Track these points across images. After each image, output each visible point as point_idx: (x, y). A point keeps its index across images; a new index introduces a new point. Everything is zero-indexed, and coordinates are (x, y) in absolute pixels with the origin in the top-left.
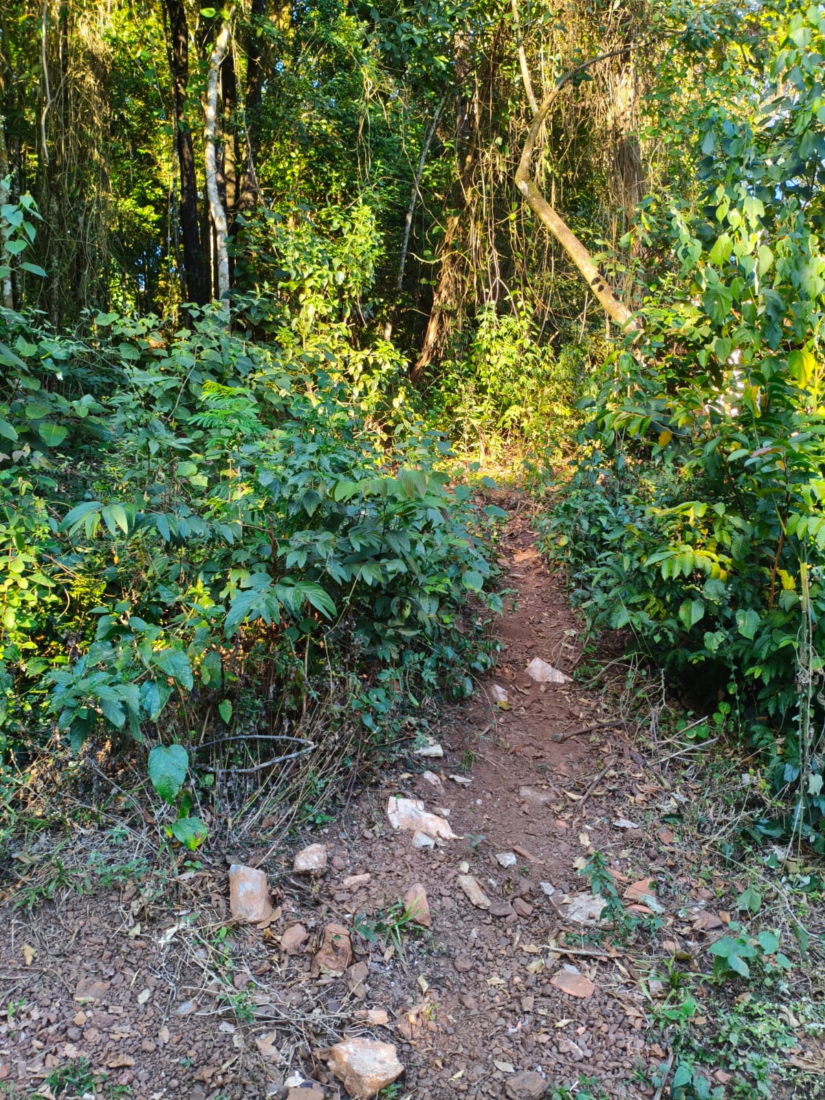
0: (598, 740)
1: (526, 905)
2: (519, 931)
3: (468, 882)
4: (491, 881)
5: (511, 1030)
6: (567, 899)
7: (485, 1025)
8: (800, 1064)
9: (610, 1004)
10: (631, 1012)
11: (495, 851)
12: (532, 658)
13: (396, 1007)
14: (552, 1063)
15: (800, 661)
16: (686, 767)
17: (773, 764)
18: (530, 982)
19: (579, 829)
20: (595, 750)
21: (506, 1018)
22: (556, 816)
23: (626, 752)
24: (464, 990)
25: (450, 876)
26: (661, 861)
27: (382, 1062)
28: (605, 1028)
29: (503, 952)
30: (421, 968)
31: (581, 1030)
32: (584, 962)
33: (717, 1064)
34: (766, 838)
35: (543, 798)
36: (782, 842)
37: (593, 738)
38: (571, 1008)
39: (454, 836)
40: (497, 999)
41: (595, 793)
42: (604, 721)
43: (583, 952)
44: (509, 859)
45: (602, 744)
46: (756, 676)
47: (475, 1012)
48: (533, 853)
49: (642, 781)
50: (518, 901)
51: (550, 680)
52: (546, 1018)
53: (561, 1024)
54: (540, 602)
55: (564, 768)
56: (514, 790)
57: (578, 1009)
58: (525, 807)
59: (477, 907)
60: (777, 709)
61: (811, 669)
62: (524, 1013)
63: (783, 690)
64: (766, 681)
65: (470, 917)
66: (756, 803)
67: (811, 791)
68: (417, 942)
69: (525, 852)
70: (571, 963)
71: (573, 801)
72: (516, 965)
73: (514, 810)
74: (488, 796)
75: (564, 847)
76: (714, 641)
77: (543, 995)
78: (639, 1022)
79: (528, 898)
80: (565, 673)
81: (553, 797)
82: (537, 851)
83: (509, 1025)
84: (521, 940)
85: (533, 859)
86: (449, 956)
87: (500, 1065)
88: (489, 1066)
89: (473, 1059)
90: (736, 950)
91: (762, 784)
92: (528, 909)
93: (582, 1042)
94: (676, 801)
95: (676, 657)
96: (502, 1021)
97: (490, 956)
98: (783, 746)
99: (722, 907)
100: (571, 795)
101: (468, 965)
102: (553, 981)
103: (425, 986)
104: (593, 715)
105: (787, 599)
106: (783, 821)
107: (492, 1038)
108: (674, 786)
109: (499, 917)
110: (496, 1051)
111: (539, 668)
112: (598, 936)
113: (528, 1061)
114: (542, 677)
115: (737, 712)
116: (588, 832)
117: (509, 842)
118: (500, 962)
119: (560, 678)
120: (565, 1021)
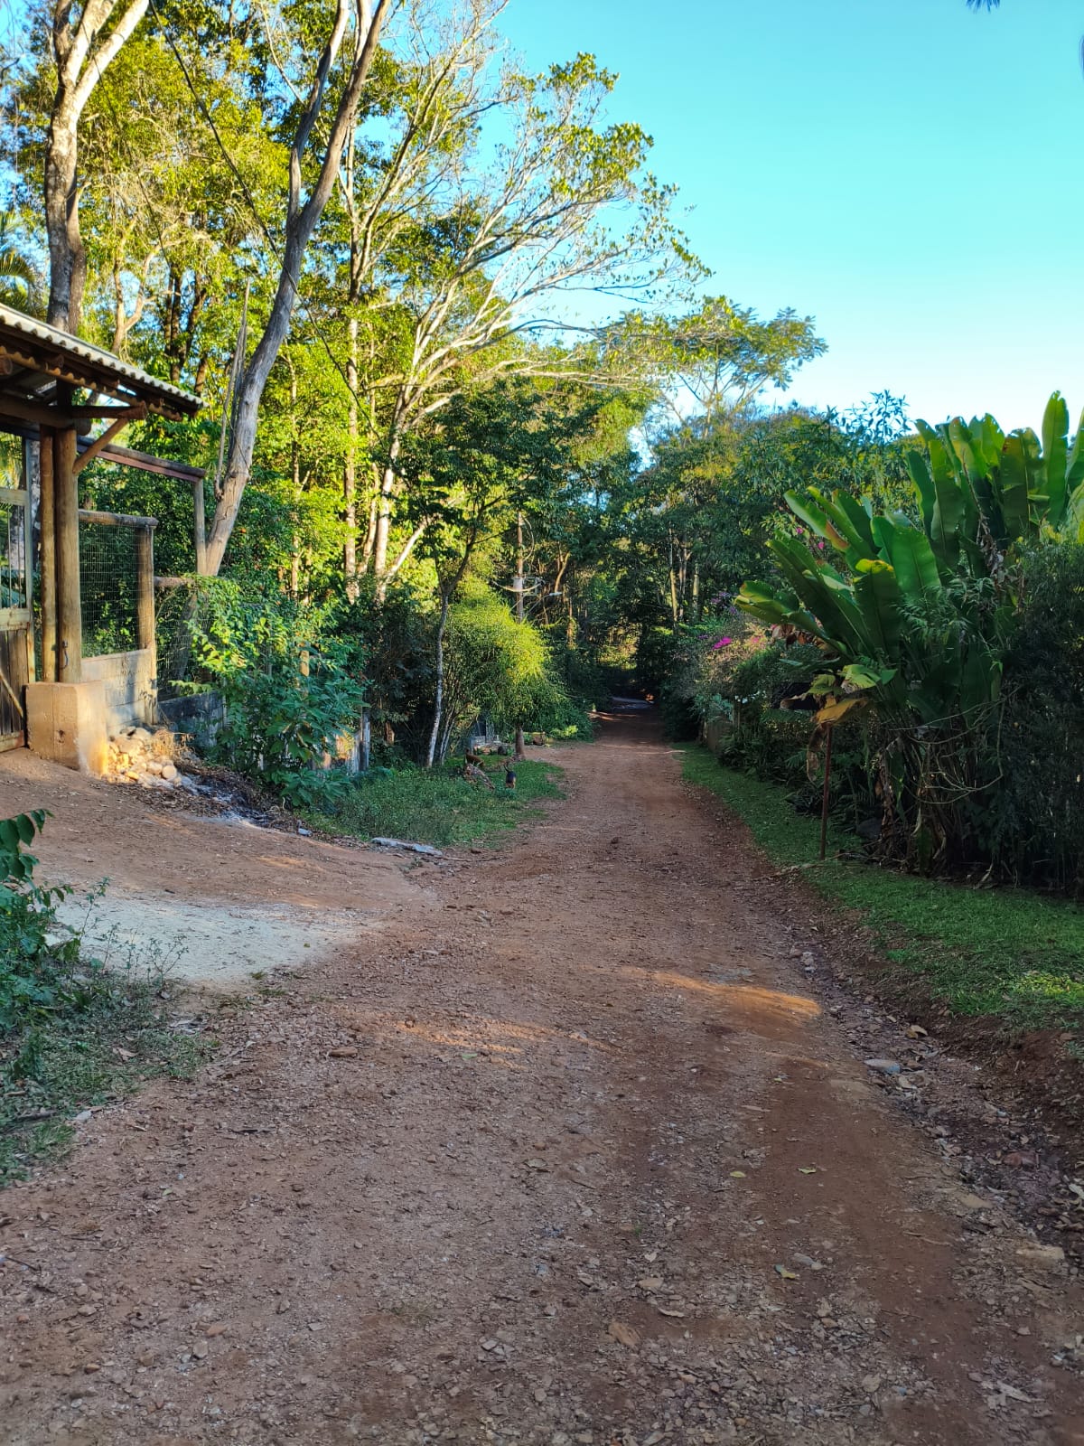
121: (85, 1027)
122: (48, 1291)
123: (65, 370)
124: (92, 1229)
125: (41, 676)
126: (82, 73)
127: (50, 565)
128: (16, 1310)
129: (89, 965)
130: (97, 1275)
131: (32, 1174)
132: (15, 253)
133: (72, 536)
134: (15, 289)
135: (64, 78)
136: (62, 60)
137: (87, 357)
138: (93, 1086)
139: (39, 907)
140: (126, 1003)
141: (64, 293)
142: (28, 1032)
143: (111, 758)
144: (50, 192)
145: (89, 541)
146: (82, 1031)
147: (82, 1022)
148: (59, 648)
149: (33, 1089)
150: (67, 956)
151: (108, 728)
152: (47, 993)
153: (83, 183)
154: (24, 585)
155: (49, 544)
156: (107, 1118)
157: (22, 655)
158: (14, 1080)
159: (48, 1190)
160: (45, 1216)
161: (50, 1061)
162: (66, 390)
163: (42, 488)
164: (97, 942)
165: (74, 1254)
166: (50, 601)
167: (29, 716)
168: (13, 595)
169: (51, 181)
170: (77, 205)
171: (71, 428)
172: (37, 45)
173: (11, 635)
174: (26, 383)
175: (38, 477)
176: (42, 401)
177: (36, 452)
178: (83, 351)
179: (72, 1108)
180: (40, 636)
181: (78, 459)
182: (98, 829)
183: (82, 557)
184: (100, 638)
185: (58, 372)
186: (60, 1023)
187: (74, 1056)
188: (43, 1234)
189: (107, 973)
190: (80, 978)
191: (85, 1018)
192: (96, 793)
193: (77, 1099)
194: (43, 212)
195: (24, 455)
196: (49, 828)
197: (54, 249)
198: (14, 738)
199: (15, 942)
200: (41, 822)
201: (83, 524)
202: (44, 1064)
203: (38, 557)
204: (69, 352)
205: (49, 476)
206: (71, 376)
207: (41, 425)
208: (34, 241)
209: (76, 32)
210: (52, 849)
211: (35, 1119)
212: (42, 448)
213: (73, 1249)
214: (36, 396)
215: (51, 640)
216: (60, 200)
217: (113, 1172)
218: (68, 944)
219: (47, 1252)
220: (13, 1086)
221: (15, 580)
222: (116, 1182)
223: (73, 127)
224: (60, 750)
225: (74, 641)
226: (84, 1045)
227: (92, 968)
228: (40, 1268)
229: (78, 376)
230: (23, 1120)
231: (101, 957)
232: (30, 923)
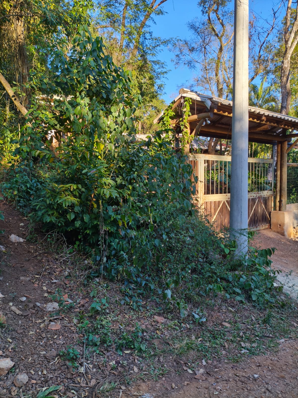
0: (40, 258)
1: (33, 310)
2: (33, 318)
3: (13, 308)
4: (20, 306)
5: (41, 343)
6: (45, 306)
7: (33, 345)
8: (114, 328)
9: (66, 328)
10: (72, 328)
11: (18, 298)
12: (11, 235)
13: (4, 349)
14: (56, 347)
15: (100, 227)
16: (68, 262)
17: (93, 256)
18: (42, 330)
19: (42, 285)
20: (40, 261)
21: (39, 341)
22: (33, 283)
23: (50, 260)
24: (23, 338)
25: (8, 308)
26: (67, 289)
27: (8, 363)
28: (67, 335)
29: (31, 325)
30: (7, 336)
31: (61, 337)
32: (56, 320)
33: (95, 334)
34: (94, 276)
35: (28, 279)
36: (97, 277)
37: (38, 258)
38: (56, 332)
39: (3, 296)
40: (33, 337)
41: (44, 274)
42: (41, 252)
43: (55, 318)
44: (24, 299)
45: (42, 259)
46: (88, 233)
47: (28, 343)
48: (30, 295)
49: (57, 268)
50: (30, 310)
51: (18, 241)
52: (50, 337)
53: (55, 337)
54: (7, 214)
55: (32, 268)
56: (18, 278)
57: (58, 332)
58: (23, 283)
59: (18, 315)
60: (93, 241)
61: (103, 229)
62: (43, 338)
63: (94, 236)
64: (90, 234)
65: (17, 318)
66: (90, 268)
67: (104, 262)
68: (4, 329)
69: (28, 296)
70: (52, 321)
71: (37, 278)
72: (36, 327)
73: (20, 284)
74: (10, 282)
75: (39, 292)
76: (78, 224)
77: (47, 332)
78: (75, 330)
79: (33, 308)
80: (23, 238)
81: (31, 278)
82: (31, 295)
83: (40, 342)
84: (35, 320)
85: (31, 297)
86: (15, 331)
87: (42, 353)
88: (39, 355)
89: (33, 354)
90: (97, 305)
91: (91, 262)
92: (34, 311)
93: (62, 340)
94: (67, 272)
95: (63, 229)
96: (37, 342)
97: (27, 327)
98: (95, 251)
99: (86, 297)
100: (36, 276)
101: (22, 331)
102: (49, 328)
103: (11, 341)
104: (36, 251)
105: (96, 210)
106: (97, 271)
107: (36, 347)
108: (66, 268)
109: (26, 316)
110: (39, 350)
111: (14, 238)
112: (58, 312)
113: (49, 349)
114: (15, 241)
115: (82, 243)
116: (44, 286)
117: (22, 294)
118: (31, 328)
119: (21, 240)
120: (56, 336)
121: (284, 313)
122: (270, 391)
123: (285, 125)
124: (283, 378)
125: (275, 209)
126: (292, 43)
127: (279, 179)
128: (261, 393)
129: (285, 294)
130: (284, 393)
131: (267, 354)
132: (272, 96)
133: (285, 170)
134: (272, 106)
135: (287, 46)
136: (286, 42)
137: (291, 120)
138: (286, 332)
139: (272, 275)
140: (296, 308)
141: (285, 104)
142: (268, 310)
143: (294, 233)
144: (282, 78)
145: (290, 171)
146: (283, 314)
147: (283, 311)
148: (280, 201)
149: (268, 328)
150: (279, 291)
151: (293, 225)
152: (273, 300)
153: (291, 73)
154: (271, 184)
155: (279, 173)
156: (289, 343)
157: (270, 204)
158: (263, 323)
159: (271, 360)
160: (270, 368)
161: (274, 321)
162: (285, 130)
163: (277, 158)
164: (288, 288)
165: (278, 383)
166: (278, 188)
167: (271, 220)
168: (268, 186)
169: (283, 75)
170: (289, 79)
171: (286, 141)
172: (280, 40)
173: (267, 198)
174: (274, 130)
175: (276, 155)
176: (278, 135)
177: (276, 148)
178: (290, 119)
179: (279, 337)
180: (275, 198)
181: (288, 149)
182: (289, 254)
183: (287, 176)
184: (291, 198)
185: (283, 126)
186: (277, 310)
187: (280, 321)
188: (269, 373)
189: (290, 298)
190: (283, 297)
191: (284, 310)
192: (288, 243)
193: (280, 335)
194: (280, 83)
195: (273, 149)
196: (276, 252)
197: (283, 93)
198: (267, 226)
199: (265, 284)
200: (274, 251)
201: (288, 167)
202: (272, 321)
203: (275, 176)
204: (286, 120)
205: (279, 154)
206: (286, 127)
207: (278, 141)
208: (277, 92)
209: (291, 33)
210: (276, 258)
211: (269, 337)
212: (278, 147)
213: (278, 382)
214: (276, 133)
215: (278, 199)
216: (285, 79)
217: (291, 361)
218: (280, 287)
219: (270, 380)
220: (263, 325)
221: (269, 183)
222: (291, 365)
223: (289, 59)
224: (279, 230)
225: (284, 200)
226: (283, 318)
227: (286, 295)
228: (268, 384)
229: (288, 126)
230: (265, 336)
231: (289, 293)
232: (270, 279)
